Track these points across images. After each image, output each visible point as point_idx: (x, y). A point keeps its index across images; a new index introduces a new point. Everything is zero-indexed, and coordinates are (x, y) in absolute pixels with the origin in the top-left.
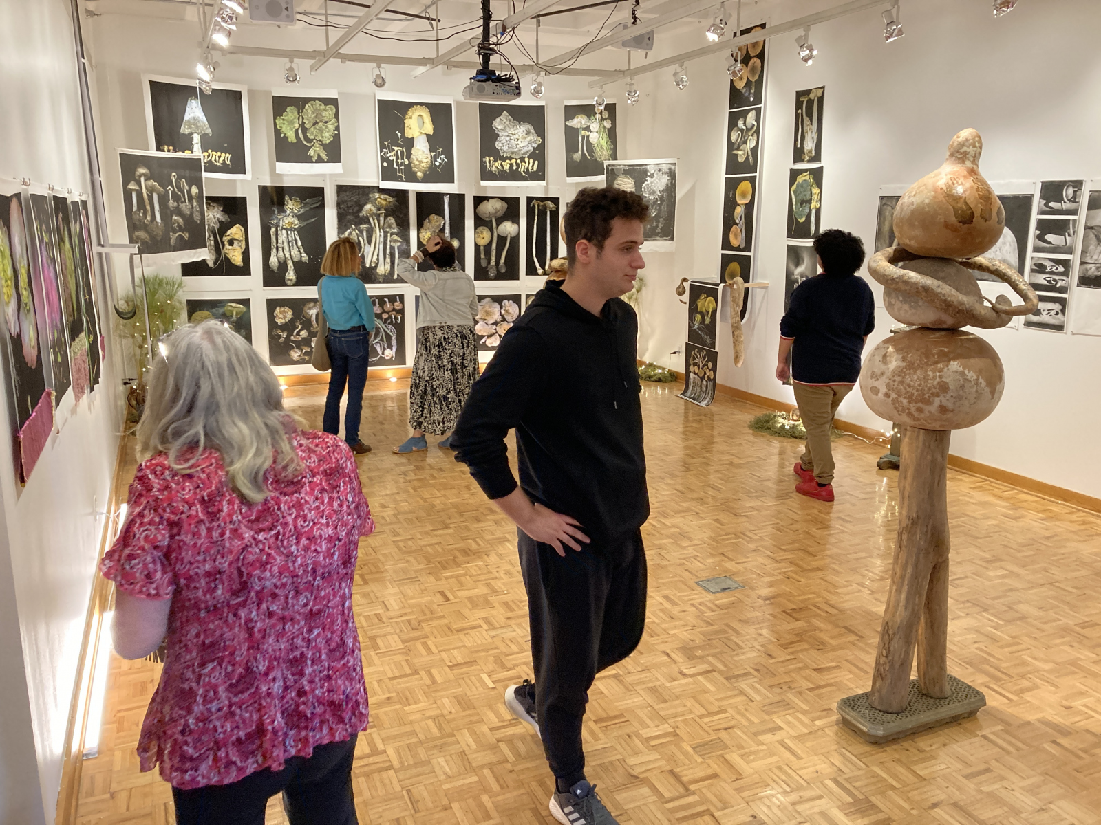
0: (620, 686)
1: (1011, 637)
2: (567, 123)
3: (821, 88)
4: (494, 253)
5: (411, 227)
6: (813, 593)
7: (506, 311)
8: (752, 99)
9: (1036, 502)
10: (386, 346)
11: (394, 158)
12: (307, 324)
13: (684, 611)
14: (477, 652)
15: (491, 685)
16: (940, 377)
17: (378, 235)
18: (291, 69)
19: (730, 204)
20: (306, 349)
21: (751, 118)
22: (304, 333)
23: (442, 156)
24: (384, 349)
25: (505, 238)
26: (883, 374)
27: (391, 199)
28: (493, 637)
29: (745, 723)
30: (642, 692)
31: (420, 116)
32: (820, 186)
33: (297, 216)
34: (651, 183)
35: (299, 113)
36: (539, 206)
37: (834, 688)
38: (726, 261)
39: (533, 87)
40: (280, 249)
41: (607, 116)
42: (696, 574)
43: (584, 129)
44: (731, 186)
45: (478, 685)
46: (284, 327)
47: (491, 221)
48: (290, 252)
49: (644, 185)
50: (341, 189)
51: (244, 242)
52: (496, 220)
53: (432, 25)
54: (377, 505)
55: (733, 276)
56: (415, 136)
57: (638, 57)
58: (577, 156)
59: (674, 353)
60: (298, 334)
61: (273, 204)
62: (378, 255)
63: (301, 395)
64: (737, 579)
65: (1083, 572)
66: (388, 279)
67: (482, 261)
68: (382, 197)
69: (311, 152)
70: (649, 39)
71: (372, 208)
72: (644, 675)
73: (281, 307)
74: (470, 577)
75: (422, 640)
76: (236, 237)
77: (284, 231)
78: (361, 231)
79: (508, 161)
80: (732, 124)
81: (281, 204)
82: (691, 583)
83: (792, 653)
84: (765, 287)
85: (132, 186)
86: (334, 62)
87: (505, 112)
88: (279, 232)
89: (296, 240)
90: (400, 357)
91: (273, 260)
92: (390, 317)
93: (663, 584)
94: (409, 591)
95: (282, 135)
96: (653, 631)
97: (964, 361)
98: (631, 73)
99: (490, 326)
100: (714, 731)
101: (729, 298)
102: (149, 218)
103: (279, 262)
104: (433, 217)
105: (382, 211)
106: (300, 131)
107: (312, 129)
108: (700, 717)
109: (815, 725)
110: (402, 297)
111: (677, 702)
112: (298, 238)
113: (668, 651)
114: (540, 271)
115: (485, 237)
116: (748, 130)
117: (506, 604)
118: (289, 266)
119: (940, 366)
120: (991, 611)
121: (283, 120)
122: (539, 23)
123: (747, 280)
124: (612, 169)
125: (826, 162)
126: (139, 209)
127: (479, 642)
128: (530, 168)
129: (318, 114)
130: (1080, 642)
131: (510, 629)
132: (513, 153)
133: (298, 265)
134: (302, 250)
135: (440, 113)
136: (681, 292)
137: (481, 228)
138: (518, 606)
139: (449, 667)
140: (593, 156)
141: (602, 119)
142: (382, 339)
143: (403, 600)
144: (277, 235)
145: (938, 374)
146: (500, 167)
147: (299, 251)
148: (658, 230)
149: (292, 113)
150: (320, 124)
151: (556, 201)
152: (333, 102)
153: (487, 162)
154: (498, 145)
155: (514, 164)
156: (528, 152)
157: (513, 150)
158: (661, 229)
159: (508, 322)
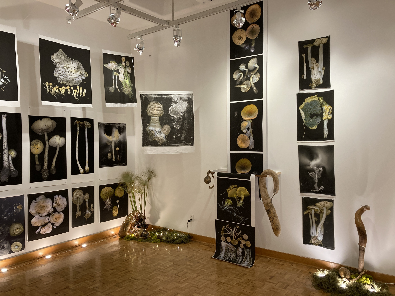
2: (105, 65)
3: (325, 38)
4: (46, 160)
7: (57, 204)
8: (253, 51)
19: (236, 120)
21: (253, 63)
23: (6, 77)
25: (55, 148)
32: (331, 104)
34: (175, 107)
36: (79, 124)
38: (235, 158)
41: (129, 65)
43: (115, 71)
44: (236, 108)
47: (44, 135)
49: (170, 108)
52: (48, 134)
55: (243, 169)
58: (112, 89)
67: (36, 167)
79: (64, 87)
80: (234, 69)
87: (61, 50)
99: (44, 218)
114: (82, 171)
115: (39, 147)
116: (251, 71)
124: (145, 97)
125: (337, 87)
128: (81, 94)
132: (67, 81)
135: (2, 41)
136: (207, 180)
137: (35, 141)
140: (121, 90)
141: (126, 66)
146: (57, 91)
148: (182, 139)
151: (91, 121)
153: (47, 86)
154: (56, 74)
155: (69, 90)
156: (79, 82)
157: (67, 79)
158: (184, 138)
159: (58, 212)
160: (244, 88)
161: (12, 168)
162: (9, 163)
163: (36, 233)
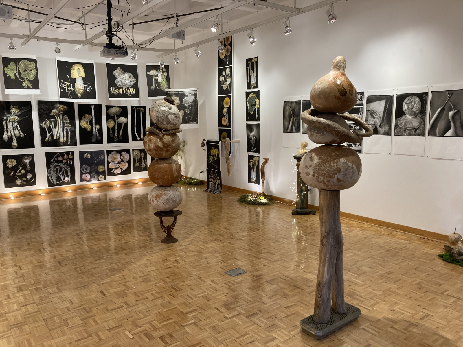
0: (197, 328)
1: (363, 282)
2: (148, 73)
3: (256, 57)
4: (116, 131)
5: (76, 119)
6: (277, 272)
7: (123, 157)
8: (228, 63)
9: (356, 224)
10: (65, 176)
11: (66, 87)
12: (24, 167)
13: (222, 287)
14: (122, 320)
15: (131, 337)
16: (337, 165)
17: (60, 124)
18: (11, 43)
19: (221, 108)
20: (24, 179)
21: (228, 71)
22: (23, 171)
23: (90, 87)
24: (65, 177)
25: (122, 124)
26: (311, 166)
27: (66, 107)
28: (130, 311)
29: (259, 338)
30: (208, 330)
31: (78, 68)
32: (259, 99)
33: (17, 115)
34: (187, 99)
35: (16, 66)
36: (136, 110)
37: (296, 315)
38: (221, 131)
39: (132, 55)
40: (9, 131)
41: (165, 71)
42: (224, 268)
43: (155, 76)
44: (221, 100)
45: (124, 337)
46: (12, 169)
47: (115, 116)
48: (14, 132)
49: (184, 100)
50: (40, 103)
52: (117, 116)
53: (82, 27)
54: (64, 251)
55: (224, 138)
56: (76, 78)
57: (179, 43)
58: (153, 88)
59: (201, 172)
60: (20, 172)
62: (60, 133)
63: (22, 201)
64: (243, 269)
65: (382, 251)
66: (65, 144)
67: (111, 135)
68: (61, 106)
69: (24, 84)
70: (183, 35)
71: (56, 111)
72: (208, 321)
73: (10, 159)
74: (115, 282)
75: (92, 318)
77: (10, 123)
78: (51, 122)
79: (121, 89)
80: (220, 74)
81: (8, 109)
82: (223, 273)
83: (273, 301)
84: (238, 142)
86: (33, 41)
87: (119, 68)
88: (8, 123)
89: (17, 127)
90: (73, 181)
91: (5, 137)
92: (67, 162)
93: (210, 275)
94: (84, 292)
95: (8, 76)
96: (209, 298)
97: (346, 158)
98: (176, 51)
99: (116, 164)
100: (245, 344)
101: (224, 147)
103: (8, 137)
104: (87, 115)
105: (61, 113)
106: (17, 74)
107: (24, 73)
108: (238, 338)
109: (291, 334)
110: (72, 152)
111: (226, 332)
112: (18, 126)
113: (217, 307)
114: (139, 139)
115: (112, 124)
116: (227, 76)
117: (135, 293)
118: (14, 139)
119: (336, 160)
120: (352, 271)
121: (8, 68)
122: (133, 27)
123: (231, 140)
124: (169, 93)
125: (261, 88)
127: (123, 315)
128: (132, 92)
129: (26, 66)
130: (389, 281)
131: (138, 306)
132: (123, 86)
133: (19, 139)
134: (20, 132)
135: (88, 68)
136: (203, 145)
137: (109, 120)
138: (141, 294)
139: (108, 330)
140: (160, 88)
141: (163, 72)
142: (63, 173)
143: (81, 298)
144: (7, 125)
145: (336, 164)
146: (117, 92)
147: (19, 132)
148: (191, 119)
149: (13, 65)
150: (28, 71)
151: (144, 108)
152: (34, 61)
153: (112, 90)
154: (116, 82)
155: (124, 90)
156: (130, 85)
157: (123, 84)
158: (192, 119)
159: (124, 162)
160: (224, 87)
161: (98, 135)
162: (96, 132)
163: (112, 172)
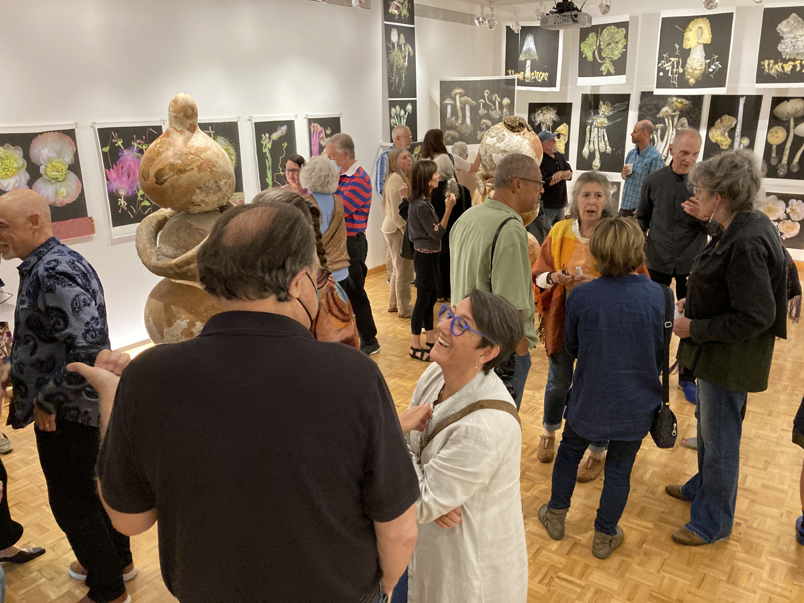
4: (787, 153)
5: (702, 126)
7: (793, 210)
11: (670, 68)
17: (671, 134)
23: (717, 63)
27: (687, 102)
31: (700, 27)
33: (607, 117)
35: (597, 37)
40: (592, 142)
47: (789, 121)
48: (599, 146)
50: (643, 95)
51: (567, 137)
52: (794, 121)
56: (692, 47)
61: (591, 107)
68: (679, 101)
69: (603, 68)
71: (669, 110)
76: (563, 132)
77: (596, 129)
79: (791, 63)
81: (596, 108)
85: (448, 101)
87: (794, 15)
88: (592, 129)
89: (604, 136)
91: (586, 151)
95: (584, 56)
102: (460, 122)
103: (590, 152)
104: (726, 118)
105: (678, 113)
106: (596, 52)
107: (606, 49)
112: (605, 134)
115: (779, 135)
118: (596, 156)
121: (586, 44)
126: (452, 115)
129: (612, 36)
132: (798, 54)
133: (603, 155)
134: (607, 144)
135: (720, 23)
144: (590, 132)
146: (780, 69)
147: (605, 144)
149: (593, 38)
150: (613, 45)
152: (624, 25)
153: (766, 65)
154: (781, 47)
155: (799, 65)
159: (792, 221)
